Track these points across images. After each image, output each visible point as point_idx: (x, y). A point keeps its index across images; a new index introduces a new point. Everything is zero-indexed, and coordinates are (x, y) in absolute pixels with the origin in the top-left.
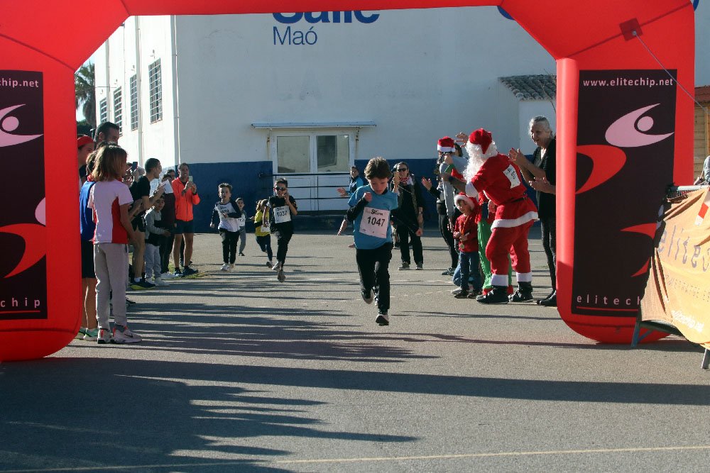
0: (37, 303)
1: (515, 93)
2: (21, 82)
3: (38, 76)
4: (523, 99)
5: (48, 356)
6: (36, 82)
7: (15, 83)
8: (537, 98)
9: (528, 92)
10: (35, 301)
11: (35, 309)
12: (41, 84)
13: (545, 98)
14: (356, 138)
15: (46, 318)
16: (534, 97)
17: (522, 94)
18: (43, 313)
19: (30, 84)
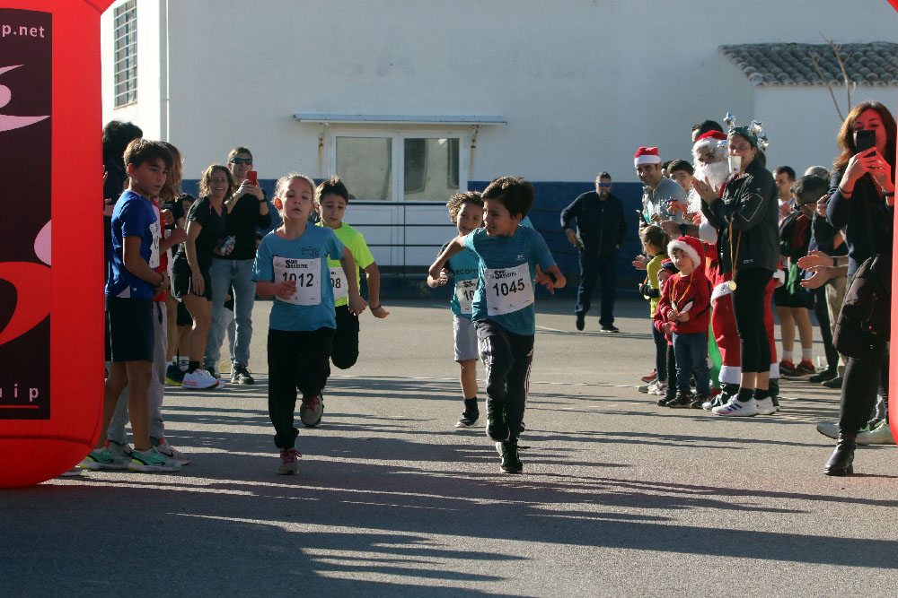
0: (34, 392)
1: (748, 74)
2: (15, 28)
3: (43, 19)
4: (761, 84)
5: (45, 483)
6: (42, 29)
7: (7, 30)
8: (786, 82)
9: (770, 72)
10: (31, 390)
11: (31, 403)
12: (48, 32)
13: (801, 84)
14: (471, 144)
15: (48, 418)
16: (781, 80)
17: (761, 75)
18: (42, 410)
19: (31, 32)
